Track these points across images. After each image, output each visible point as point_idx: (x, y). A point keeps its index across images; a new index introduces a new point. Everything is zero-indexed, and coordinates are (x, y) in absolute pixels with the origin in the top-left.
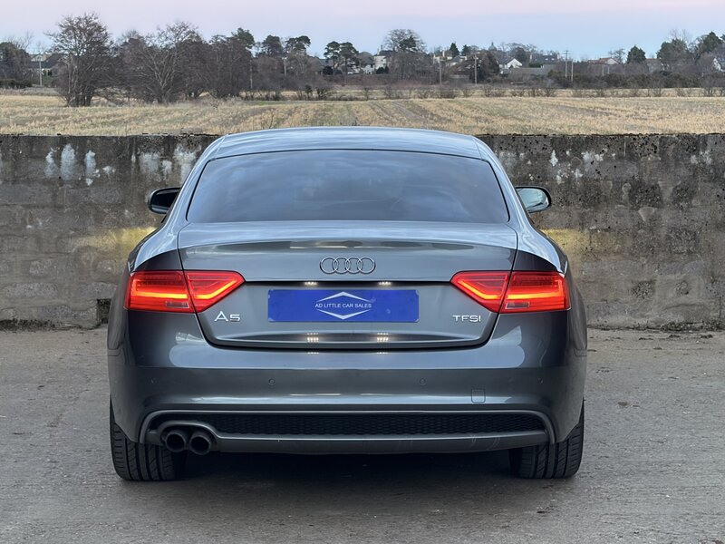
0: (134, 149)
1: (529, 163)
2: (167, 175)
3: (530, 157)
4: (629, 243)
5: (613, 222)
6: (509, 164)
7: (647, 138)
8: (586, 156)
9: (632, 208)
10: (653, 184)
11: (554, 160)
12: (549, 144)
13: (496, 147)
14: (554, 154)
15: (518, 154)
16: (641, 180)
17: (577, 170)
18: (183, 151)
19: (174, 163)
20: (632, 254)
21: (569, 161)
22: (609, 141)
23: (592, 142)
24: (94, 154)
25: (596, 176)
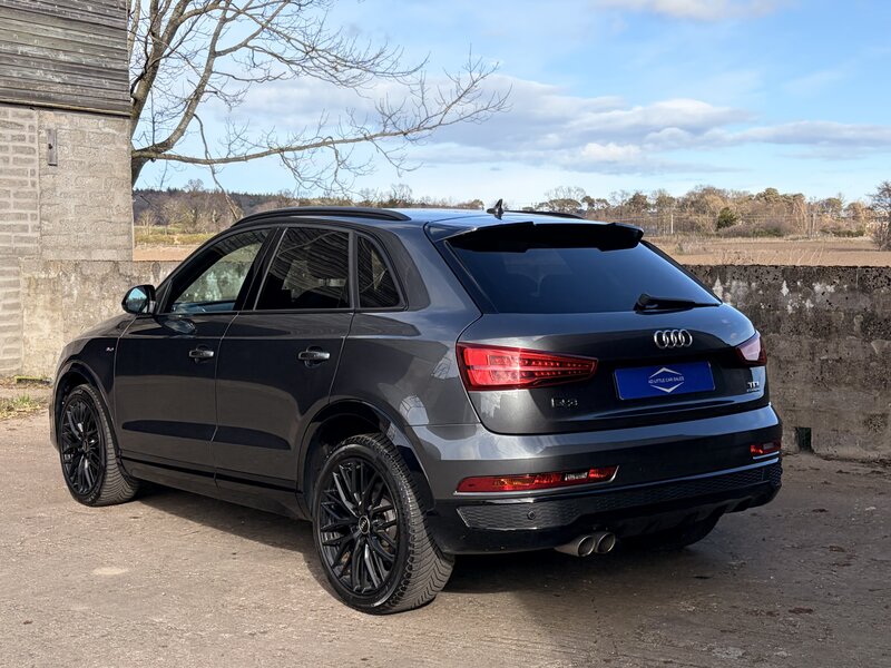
1: (761, 292)
3: (762, 286)
4: (861, 374)
5: (844, 353)
6: (740, 293)
7: (880, 270)
8: (818, 287)
9: (864, 340)
10: (886, 316)
11: (785, 290)
12: (780, 274)
13: (729, 276)
14: (785, 284)
15: (750, 284)
16: (874, 312)
17: (808, 301)
20: (864, 386)
21: (800, 290)
22: (840, 273)
23: (822, 273)
25: (828, 307)
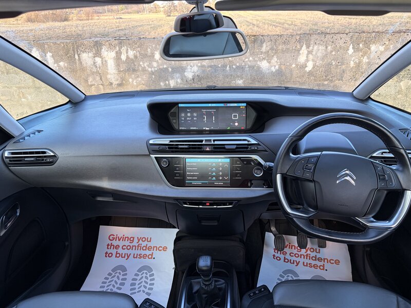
0: (76, 50)
2: (99, 67)
18: (107, 51)
19: (102, 59)
24: (51, 54)
